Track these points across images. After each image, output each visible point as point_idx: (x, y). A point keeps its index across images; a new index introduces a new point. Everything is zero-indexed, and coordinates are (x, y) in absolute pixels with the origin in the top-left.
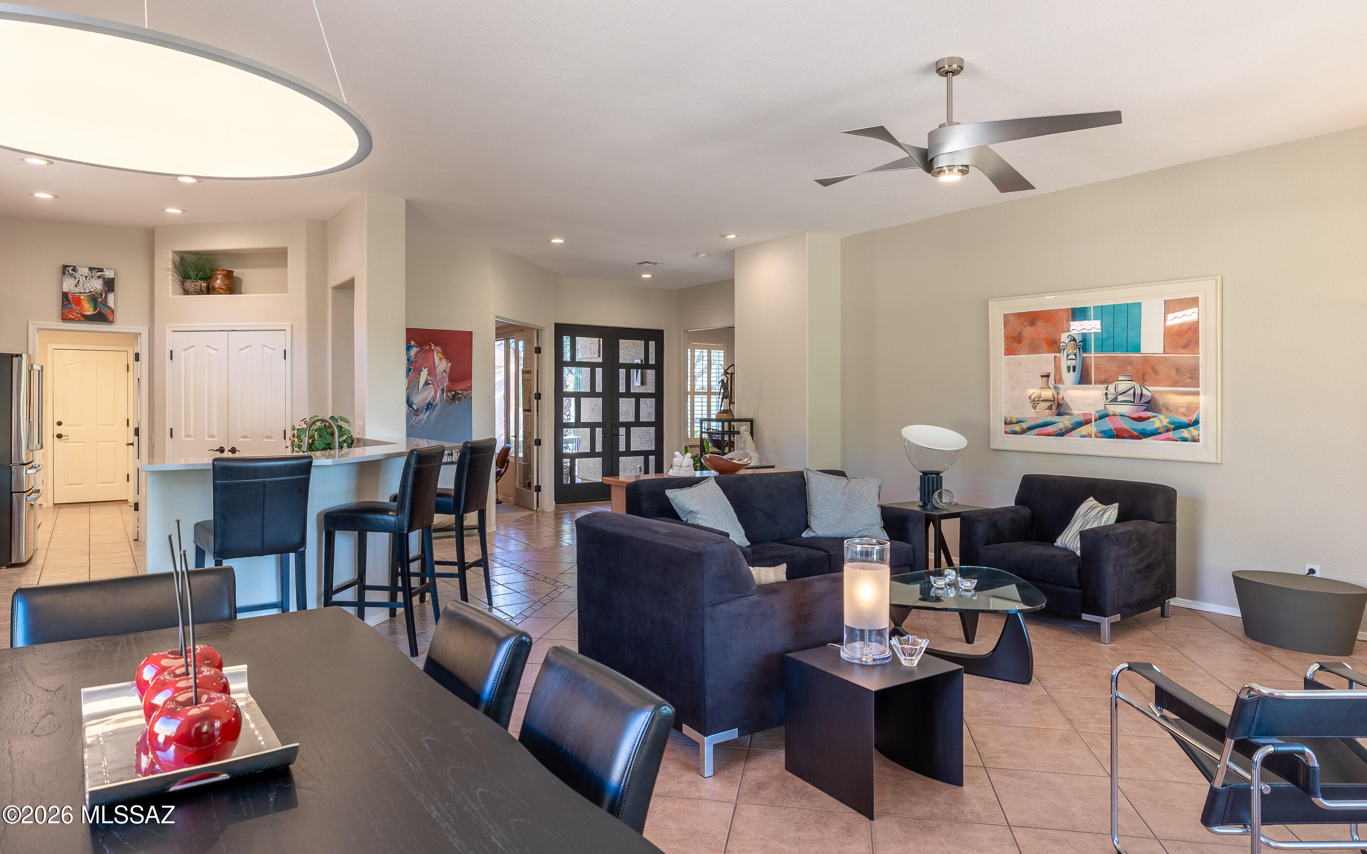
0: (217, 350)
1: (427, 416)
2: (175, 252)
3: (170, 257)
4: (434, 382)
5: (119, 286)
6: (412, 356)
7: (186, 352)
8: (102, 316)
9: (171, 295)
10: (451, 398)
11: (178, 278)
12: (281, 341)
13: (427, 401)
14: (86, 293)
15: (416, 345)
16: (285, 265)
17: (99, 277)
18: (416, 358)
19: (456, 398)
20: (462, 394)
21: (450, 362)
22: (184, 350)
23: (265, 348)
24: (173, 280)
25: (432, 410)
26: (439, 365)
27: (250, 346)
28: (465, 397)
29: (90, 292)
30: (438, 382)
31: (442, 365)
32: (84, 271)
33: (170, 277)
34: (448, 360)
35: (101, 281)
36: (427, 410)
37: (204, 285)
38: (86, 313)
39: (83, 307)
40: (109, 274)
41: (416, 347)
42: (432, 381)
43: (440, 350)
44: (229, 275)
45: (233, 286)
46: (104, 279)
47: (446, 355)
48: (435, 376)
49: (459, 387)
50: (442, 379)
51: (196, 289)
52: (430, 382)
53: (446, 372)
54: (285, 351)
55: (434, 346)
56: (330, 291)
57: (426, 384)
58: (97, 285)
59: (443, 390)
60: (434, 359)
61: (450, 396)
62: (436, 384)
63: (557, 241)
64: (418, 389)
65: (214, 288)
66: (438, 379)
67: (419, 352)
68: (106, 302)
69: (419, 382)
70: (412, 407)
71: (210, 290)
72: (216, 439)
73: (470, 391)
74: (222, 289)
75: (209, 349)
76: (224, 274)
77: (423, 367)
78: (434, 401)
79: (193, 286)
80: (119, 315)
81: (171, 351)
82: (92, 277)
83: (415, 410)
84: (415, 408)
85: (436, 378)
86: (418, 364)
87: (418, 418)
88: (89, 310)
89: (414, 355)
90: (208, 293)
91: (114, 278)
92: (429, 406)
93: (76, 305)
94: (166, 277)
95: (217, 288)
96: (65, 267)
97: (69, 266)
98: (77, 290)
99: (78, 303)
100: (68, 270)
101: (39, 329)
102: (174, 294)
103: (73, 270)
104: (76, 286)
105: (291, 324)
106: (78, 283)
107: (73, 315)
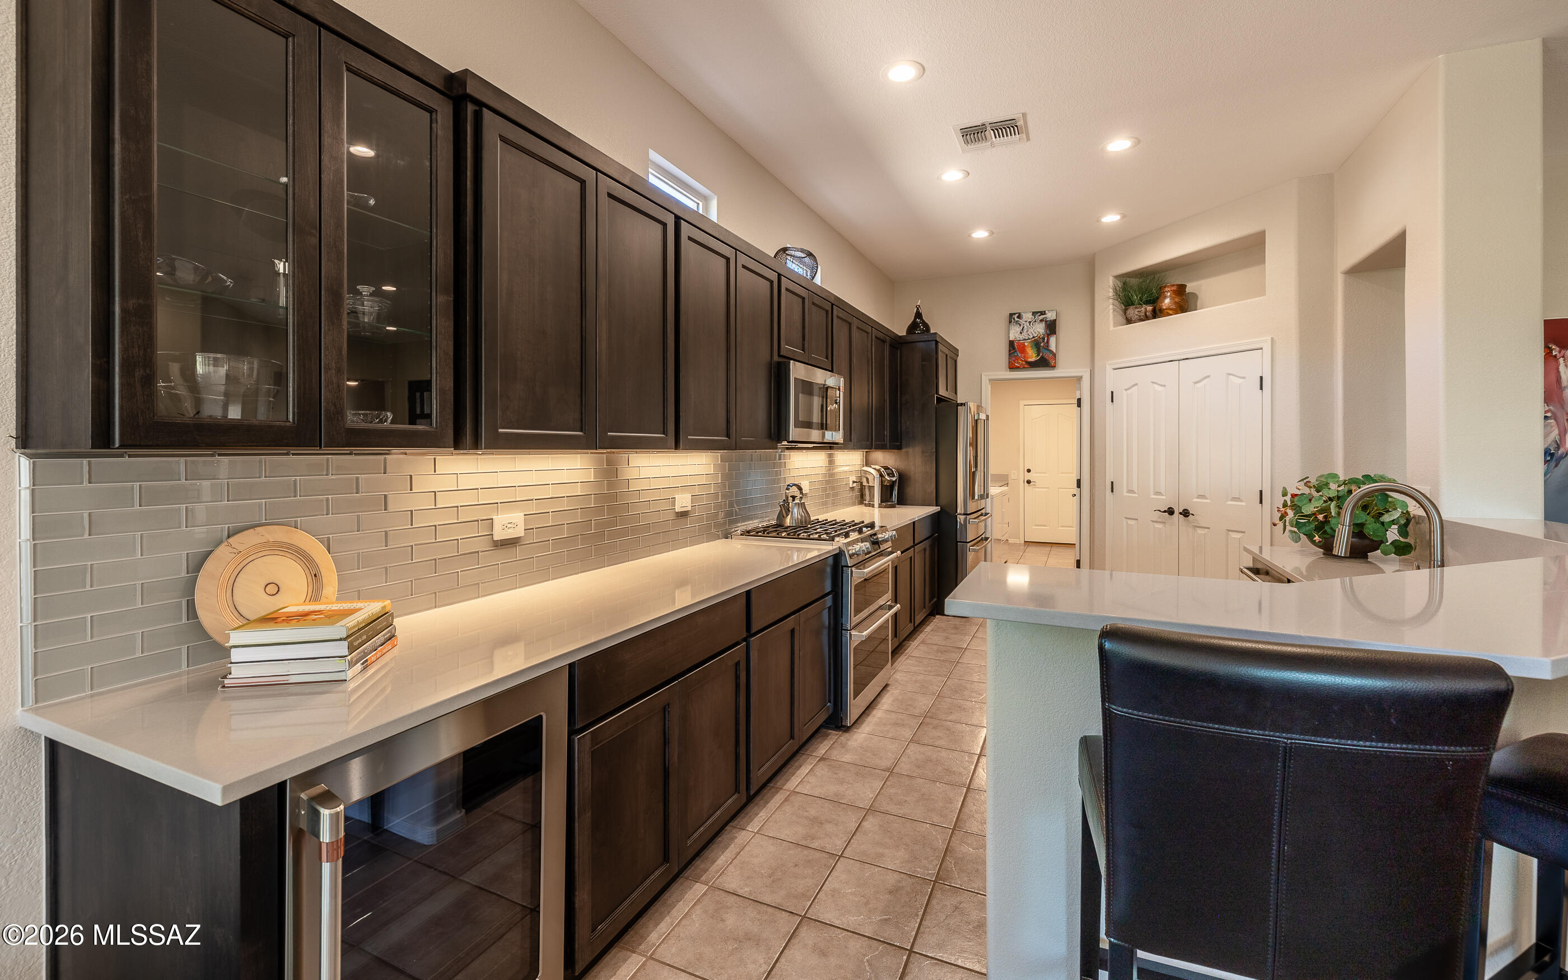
0: (1165, 386)
2: (1116, 277)
3: (1111, 284)
5: (1061, 327)
7: (1129, 392)
8: (1044, 362)
9: (1112, 328)
11: (1120, 306)
12: (1257, 364)
14: (1029, 339)
16: (1262, 260)
17: (1042, 321)
22: (1126, 390)
23: (1231, 377)
24: (1114, 310)
27: (1208, 377)
29: (1034, 337)
32: (1028, 316)
33: (1111, 307)
35: (1043, 325)
37: (1150, 308)
38: (1030, 360)
39: (1028, 354)
40: (1050, 316)
44: (1181, 290)
45: (1185, 303)
46: (1046, 321)
51: (1140, 316)
54: (1261, 378)
56: (1340, 280)
58: (1040, 329)
65: (1161, 311)
68: (1048, 346)
71: (1157, 313)
72: (1164, 497)
74: (1171, 309)
75: (1155, 385)
76: (1174, 291)
79: (1136, 313)
80: (1061, 359)
81: (1112, 392)
82: (1035, 321)
88: (1032, 356)
90: (1154, 317)
91: (1055, 320)
93: (1021, 353)
94: (1107, 307)
95: (1166, 309)
96: (1011, 315)
97: (1015, 314)
98: (1021, 337)
99: (1023, 349)
100: (1014, 318)
101: (990, 380)
102: (1116, 325)
103: (1018, 317)
104: (1021, 333)
105: (1272, 338)
106: (1023, 329)
107: (1019, 363)
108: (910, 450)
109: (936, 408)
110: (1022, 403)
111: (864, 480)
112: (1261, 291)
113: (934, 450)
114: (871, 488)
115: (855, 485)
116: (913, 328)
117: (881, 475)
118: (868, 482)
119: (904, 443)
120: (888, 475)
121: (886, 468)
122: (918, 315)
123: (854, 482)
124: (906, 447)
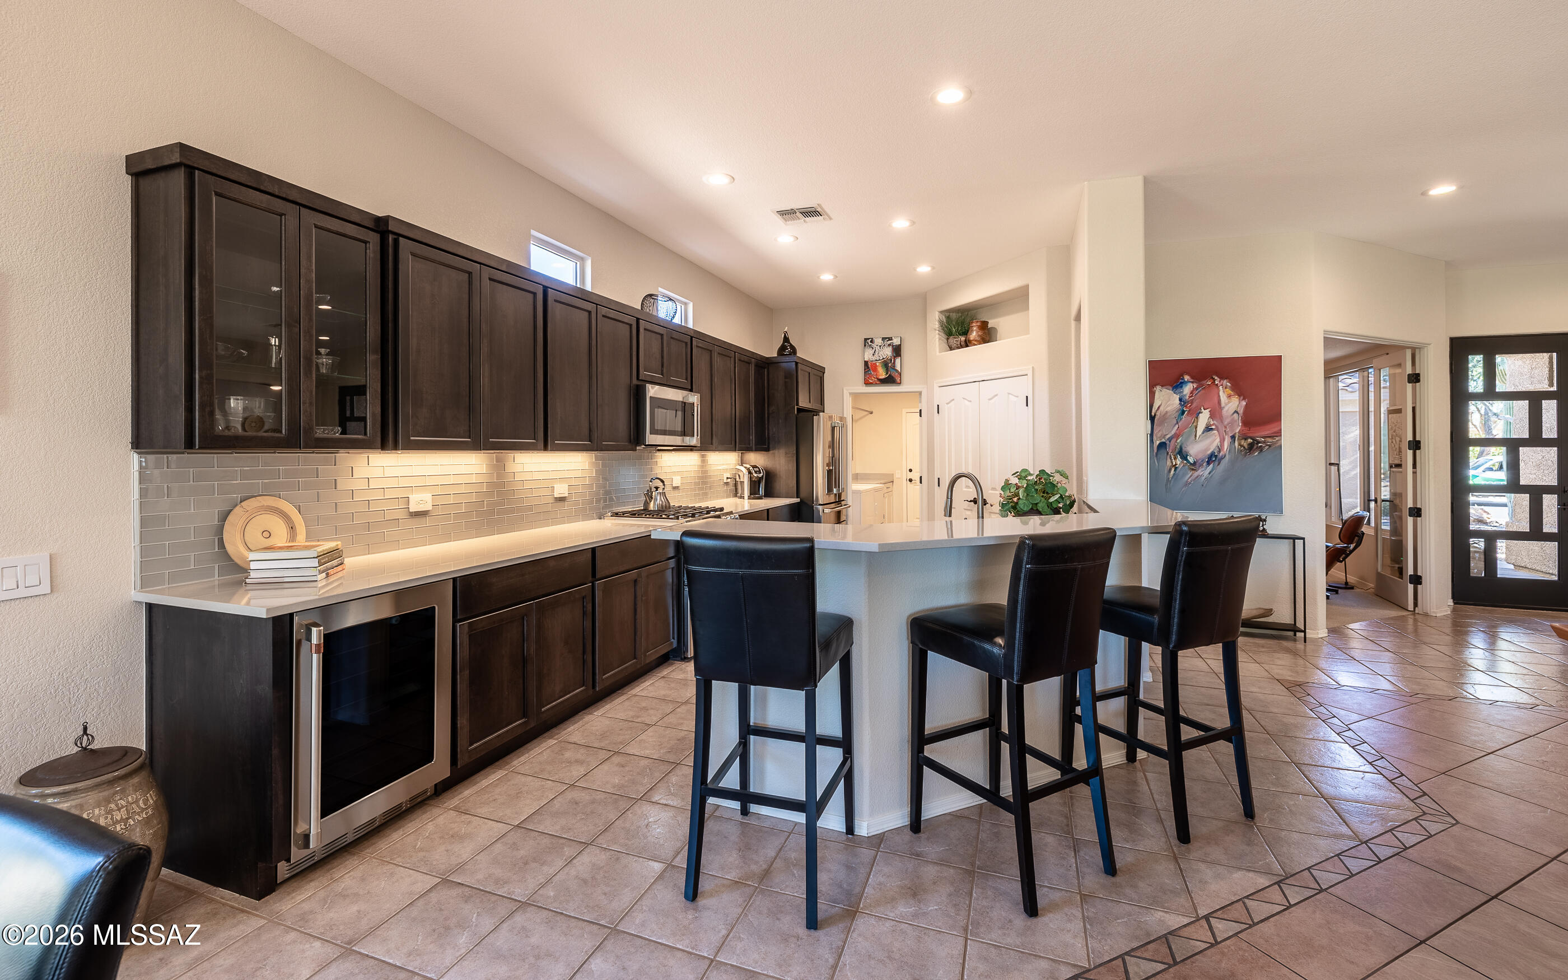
0: (971, 401)
1: (1208, 472)
2: (941, 312)
3: (937, 318)
4: (1219, 427)
5: (905, 351)
6: (1185, 395)
7: (949, 405)
8: (893, 379)
9: (938, 354)
10: (1246, 447)
11: (944, 336)
12: (1024, 387)
13: (1209, 452)
14: (880, 360)
15: (1192, 380)
16: (1027, 308)
17: (889, 345)
18: (1192, 396)
19: (1255, 447)
20: (1264, 442)
21: (1244, 399)
22: (947, 404)
23: (1010, 396)
24: (940, 339)
25: (1217, 463)
26: (1226, 405)
27: (997, 395)
28: (1270, 446)
29: (883, 359)
30: (1226, 427)
31: (1231, 404)
32: (878, 341)
33: (937, 336)
34: (1242, 398)
35: (890, 349)
36: (1208, 463)
37: (963, 339)
38: (881, 377)
39: (878, 372)
40: (896, 341)
41: (1192, 382)
42: (1216, 426)
43: (1228, 384)
44: (984, 326)
45: (986, 336)
46: (893, 346)
47: (1238, 390)
48: (1221, 418)
49: (1260, 434)
50: (1232, 423)
51: (957, 345)
52: (1213, 427)
53: (1237, 413)
54: (1027, 397)
55: (1219, 379)
56: (1073, 325)
57: (1208, 429)
58: (888, 352)
59: (1233, 437)
60: (1219, 396)
61: (1245, 445)
62: (1222, 429)
63: (1442, 189)
64: (1196, 436)
65: (970, 341)
66: (1226, 423)
67: (1197, 389)
68: (894, 366)
69: (1196, 428)
70: (1186, 459)
71: (967, 344)
73: (1277, 439)
74: (976, 341)
75: (966, 401)
76: (979, 326)
77: (1202, 408)
78: (1219, 451)
79: (955, 342)
80: (905, 377)
81: (938, 405)
82: (885, 345)
83: (1191, 464)
84: (1191, 460)
85: (1222, 422)
86: (1194, 405)
87: (1196, 474)
88: (882, 374)
89: (1189, 393)
90: (967, 346)
91: (900, 345)
92: (1212, 458)
93: (873, 371)
94: (935, 338)
95: (973, 340)
96: (866, 340)
97: (869, 339)
98: (874, 358)
99: (875, 369)
100: (868, 342)
101: (850, 394)
102: (940, 352)
103: (871, 342)
104: (873, 355)
105: (1033, 367)
106: (875, 352)
107: (872, 380)
108: (776, 452)
109: (797, 418)
110: (904, 411)
111: (737, 477)
112: (1026, 331)
113: (795, 452)
114: (742, 483)
115: (729, 480)
116: (782, 350)
117: (750, 473)
118: (740, 479)
119: (771, 446)
120: (756, 472)
121: (754, 467)
122: (786, 339)
123: (727, 478)
124: (773, 450)
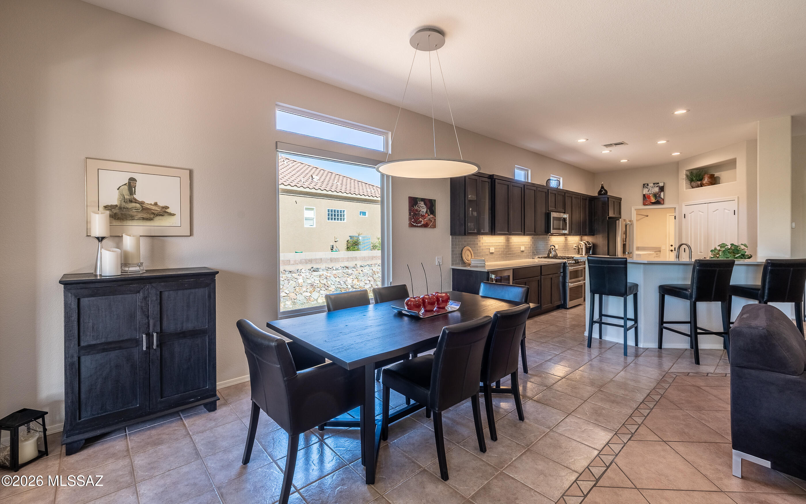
0: (703, 212)
2: (687, 170)
3: (685, 173)
5: (666, 189)
7: (691, 214)
8: (659, 202)
9: (685, 190)
11: (689, 182)
12: (733, 206)
14: (652, 193)
16: (736, 167)
17: (657, 186)
23: (725, 210)
24: (686, 183)
27: (718, 209)
29: (654, 193)
32: (651, 185)
33: (685, 182)
35: (658, 188)
37: (699, 183)
38: (652, 202)
39: (651, 199)
40: (661, 184)
44: (712, 176)
45: (714, 181)
51: (696, 185)
54: (734, 211)
58: (656, 190)
65: (703, 184)
68: (660, 196)
71: (702, 185)
74: (707, 184)
75: (700, 212)
76: (709, 176)
79: (694, 185)
80: (666, 201)
81: (685, 214)
82: (654, 187)
88: (653, 200)
90: (702, 186)
91: (664, 186)
93: (648, 199)
94: (683, 183)
95: (705, 184)
96: (644, 184)
97: (646, 184)
98: (648, 193)
99: (649, 197)
100: (645, 186)
101: (635, 209)
102: (686, 189)
103: (647, 185)
104: (648, 191)
105: (738, 196)
106: (649, 190)
107: (647, 203)
108: (598, 236)
109: (608, 221)
111: (580, 246)
112: (735, 179)
113: (607, 236)
114: (582, 249)
115: (576, 247)
116: (600, 192)
117: (586, 244)
118: (581, 247)
119: (595, 233)
120: (588, 244)
121: (587, 242)
122: (602, 187)
123: (575, 247)
124: (596, 235)
